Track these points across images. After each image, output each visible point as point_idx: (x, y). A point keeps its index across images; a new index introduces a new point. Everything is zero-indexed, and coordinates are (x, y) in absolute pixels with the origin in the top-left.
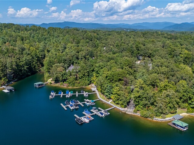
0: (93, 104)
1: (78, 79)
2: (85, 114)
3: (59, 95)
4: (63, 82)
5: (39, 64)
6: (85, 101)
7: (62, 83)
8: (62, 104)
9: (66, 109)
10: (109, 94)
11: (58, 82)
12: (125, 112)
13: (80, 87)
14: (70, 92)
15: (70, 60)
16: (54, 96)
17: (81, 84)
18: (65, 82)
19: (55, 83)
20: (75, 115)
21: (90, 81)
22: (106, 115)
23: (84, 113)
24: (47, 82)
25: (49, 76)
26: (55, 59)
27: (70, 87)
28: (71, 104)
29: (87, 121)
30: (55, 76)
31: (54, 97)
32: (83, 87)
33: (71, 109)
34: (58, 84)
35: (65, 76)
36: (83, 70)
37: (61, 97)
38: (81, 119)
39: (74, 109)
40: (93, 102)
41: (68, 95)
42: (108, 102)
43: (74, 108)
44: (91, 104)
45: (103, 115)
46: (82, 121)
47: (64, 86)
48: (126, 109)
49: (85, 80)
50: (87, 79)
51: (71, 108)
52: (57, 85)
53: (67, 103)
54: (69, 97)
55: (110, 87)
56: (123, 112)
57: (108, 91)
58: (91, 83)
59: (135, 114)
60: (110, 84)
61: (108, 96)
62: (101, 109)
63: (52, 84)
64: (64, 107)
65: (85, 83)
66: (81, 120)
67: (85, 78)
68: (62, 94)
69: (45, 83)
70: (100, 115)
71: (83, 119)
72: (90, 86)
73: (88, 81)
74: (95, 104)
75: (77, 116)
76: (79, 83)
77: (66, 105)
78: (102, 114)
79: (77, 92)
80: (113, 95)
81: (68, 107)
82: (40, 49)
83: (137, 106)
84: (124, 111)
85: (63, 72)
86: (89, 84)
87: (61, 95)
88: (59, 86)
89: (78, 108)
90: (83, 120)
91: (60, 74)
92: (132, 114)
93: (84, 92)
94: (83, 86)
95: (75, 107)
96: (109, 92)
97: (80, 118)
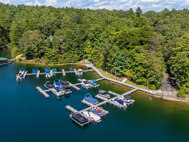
0: (95, 86)
1: (62, 52)
2: (88, 103)
3: (33, 75)
4: (40, 57)
5: (4, 38)
6: (80, 82)
7: (38, 58)
8: (38, 88)
9: (47, 95)
10: (122, 68)
11: (32, 58)
12: (160, 97)
13: (66, 64)
14: (51, 71)
15: (49, 29)
16: (25, 75)
17: (68, 59)
18: (42, 58)
19: (26, 59)
20: (68, 107)
21: (80, 55)
22: (129, 104)
23: (84, 101)
24: (15, 59)
25: (18, 52)
26: (26, 27)
27: (52, 64)
28: (56, 86)
29: (97, 118)
30: (26, 47)
31: (24, 77)
32: (72, 64)
33: (56, 96)
34: (32, 61)
35: (42, 47)
36: (70, 38)
37: (38, 78)
38: (82, 114)
39: (62, 96)
40: (95, 83)
41: (50, 74)
42: (121, 81)
43: (63, 94)
44: (92, 86)
45: (125, 104)
46: (86, 120)
47: (41, 62)
48: (159, 91)
49: (74, 53)
50: (76, 52)
51: (58, 94)
52: (30, 62)
53: (48, 85)
54: (51, 77)
55: (123, 56)
56: (157, 97)
57: (120, 62)
58: (82, 59)
59: (183, 101)
60: (123, 50)
61: (120, 72)
62: (114, 94)
63: (22, 60)
64: (43, 92)
65: (73, 58)
66: (83, 117)
67: (74, 51)
68: (38, 74)
69: (11, 60)
70: (117, 104)
71: (85, 113)
72: (81, 62)
73: (78, 55)
74: (99, 85)
75: (72, 109)
76: (65, 58)
77: (47, 89)
78: (121, 102)
79: (63, 70)
80: (129, 70)
81: (51, 92)
82: (6, 19)
83: (184, 85)
84: (157, 95)
85: (39, 41)
86: (80, 60)
87: (36, 75)
88: (34, 63)
89: (71, 93)
90: (88, 115)
91: (34, 43)
92: (176, 100)
93: (75, 69)
94: (71, 62)
95: (64, 92)
96: (121, 65)
97: (80, 112)
